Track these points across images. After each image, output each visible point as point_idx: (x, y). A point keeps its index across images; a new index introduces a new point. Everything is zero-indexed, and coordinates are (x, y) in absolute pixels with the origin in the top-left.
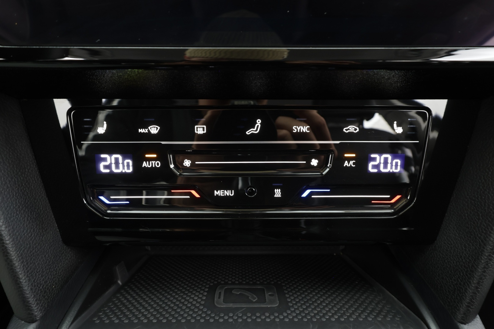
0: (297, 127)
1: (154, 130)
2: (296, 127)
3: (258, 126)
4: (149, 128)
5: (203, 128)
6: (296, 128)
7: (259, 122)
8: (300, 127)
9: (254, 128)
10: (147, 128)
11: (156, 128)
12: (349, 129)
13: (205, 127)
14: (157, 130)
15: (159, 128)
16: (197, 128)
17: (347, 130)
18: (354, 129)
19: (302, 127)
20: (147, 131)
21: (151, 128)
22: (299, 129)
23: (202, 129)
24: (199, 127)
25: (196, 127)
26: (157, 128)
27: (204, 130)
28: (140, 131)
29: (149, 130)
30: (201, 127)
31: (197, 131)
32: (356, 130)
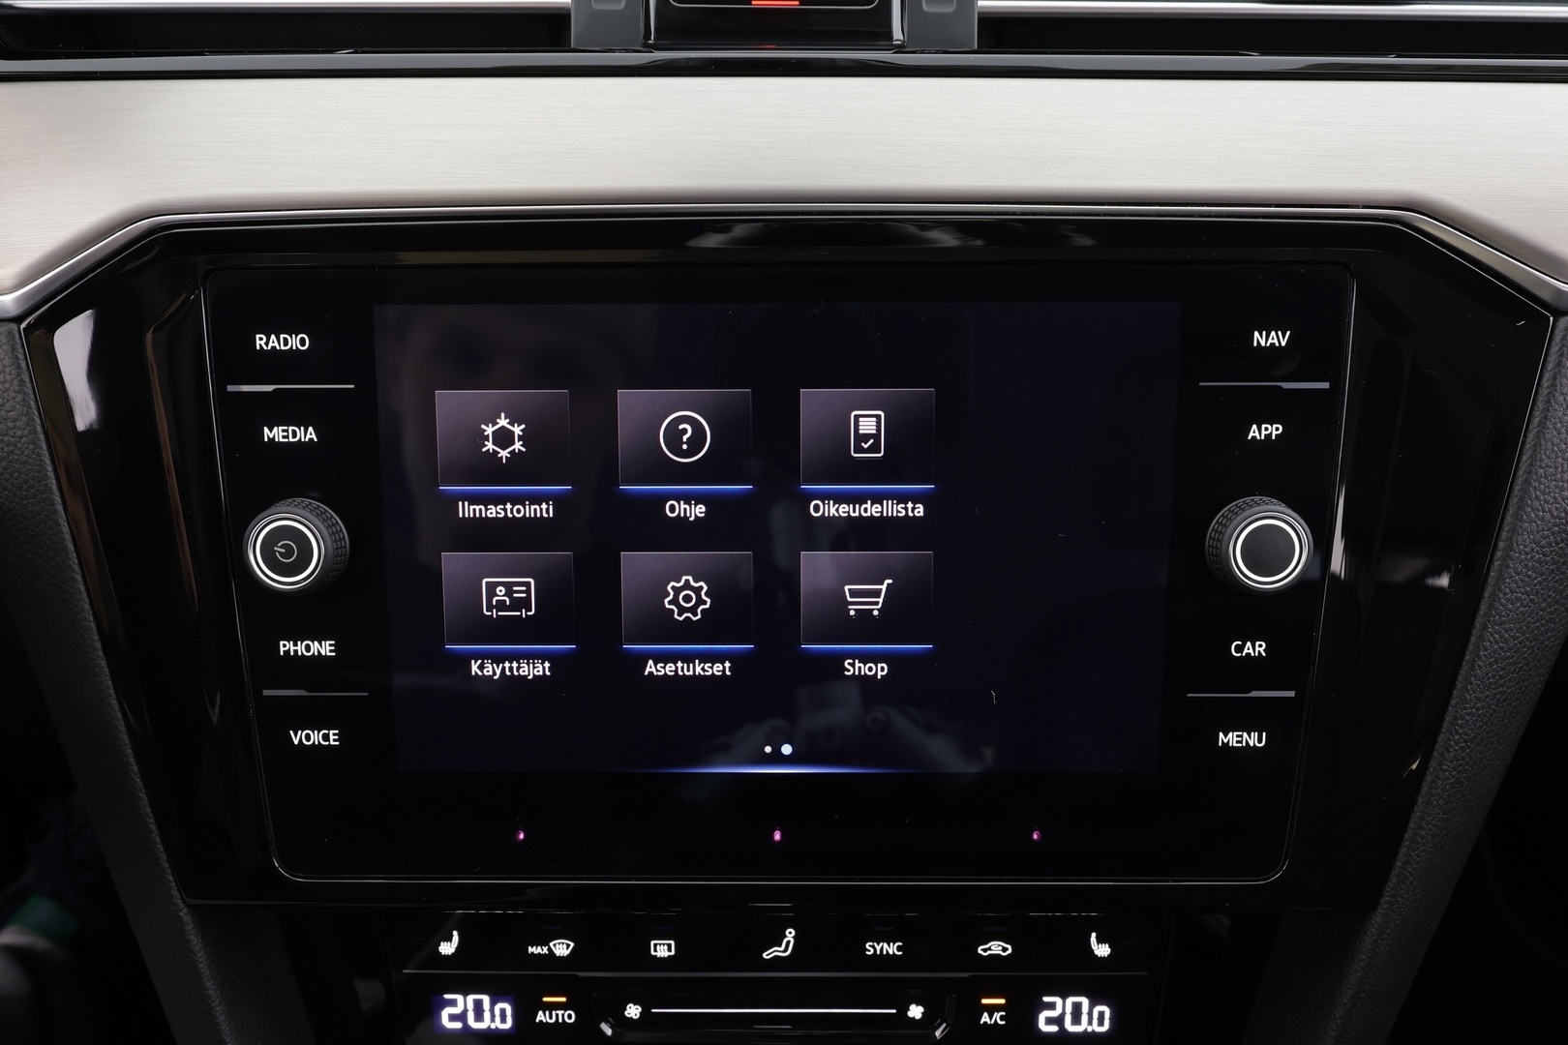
0: (875, 944)
1: (562, 948)
2: (871, 944)
3: (788, 942)
4: (551, 944)
5: (669, 946)
6: (873, 947)
7: (790, 934)
8: (881, 944)
9: (780, 946)
10: (546, 944)
11: (565, 946)
12: (990, 949)
13: (672, 943)
14: (567, 948)
15: (572, 945)
16: (655, 945)
17: (985, 950)
18: (1000, 948)
19: (885, 945)
20: (545, 950)
21: (555, 945)
22: (878, 948)
23: (666, 947)
24: (660, 944)
25: (653, 943)
26: (568, 946)
27: (670, 950)
28: (531, 950)
29: (550, 949)
30: (664, 944)
31: (655, 950)
32: (1005, 950)
